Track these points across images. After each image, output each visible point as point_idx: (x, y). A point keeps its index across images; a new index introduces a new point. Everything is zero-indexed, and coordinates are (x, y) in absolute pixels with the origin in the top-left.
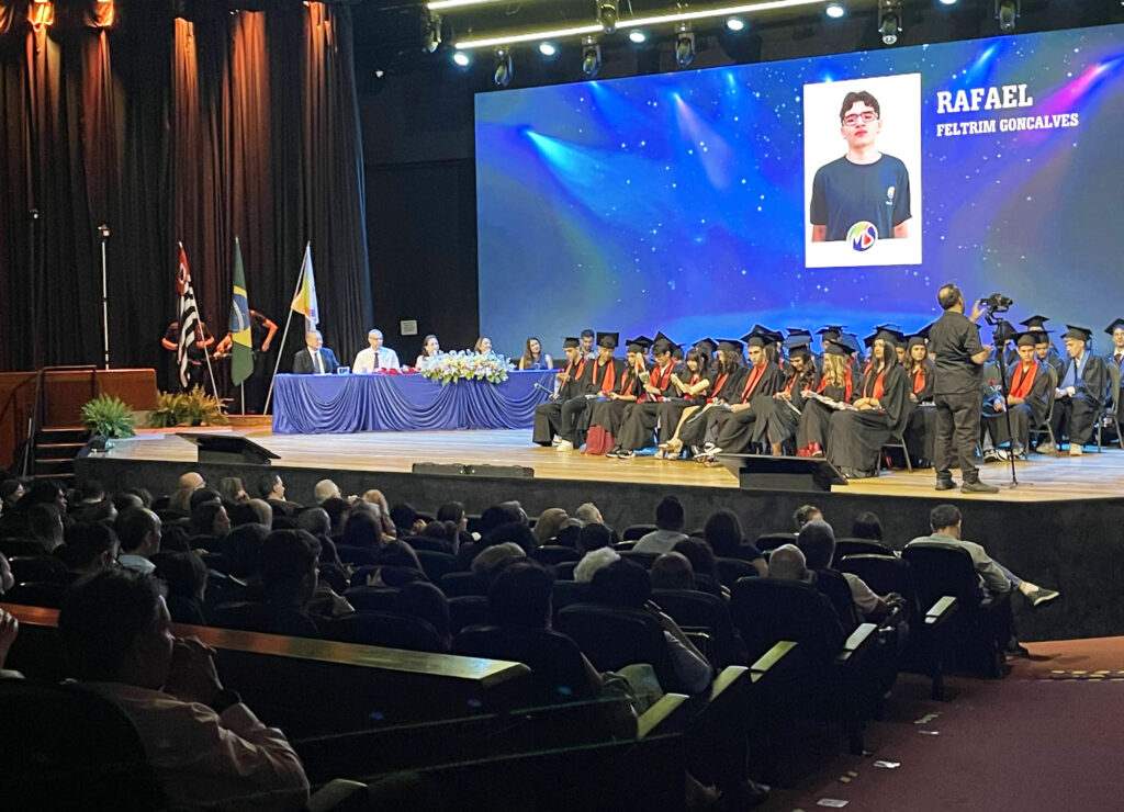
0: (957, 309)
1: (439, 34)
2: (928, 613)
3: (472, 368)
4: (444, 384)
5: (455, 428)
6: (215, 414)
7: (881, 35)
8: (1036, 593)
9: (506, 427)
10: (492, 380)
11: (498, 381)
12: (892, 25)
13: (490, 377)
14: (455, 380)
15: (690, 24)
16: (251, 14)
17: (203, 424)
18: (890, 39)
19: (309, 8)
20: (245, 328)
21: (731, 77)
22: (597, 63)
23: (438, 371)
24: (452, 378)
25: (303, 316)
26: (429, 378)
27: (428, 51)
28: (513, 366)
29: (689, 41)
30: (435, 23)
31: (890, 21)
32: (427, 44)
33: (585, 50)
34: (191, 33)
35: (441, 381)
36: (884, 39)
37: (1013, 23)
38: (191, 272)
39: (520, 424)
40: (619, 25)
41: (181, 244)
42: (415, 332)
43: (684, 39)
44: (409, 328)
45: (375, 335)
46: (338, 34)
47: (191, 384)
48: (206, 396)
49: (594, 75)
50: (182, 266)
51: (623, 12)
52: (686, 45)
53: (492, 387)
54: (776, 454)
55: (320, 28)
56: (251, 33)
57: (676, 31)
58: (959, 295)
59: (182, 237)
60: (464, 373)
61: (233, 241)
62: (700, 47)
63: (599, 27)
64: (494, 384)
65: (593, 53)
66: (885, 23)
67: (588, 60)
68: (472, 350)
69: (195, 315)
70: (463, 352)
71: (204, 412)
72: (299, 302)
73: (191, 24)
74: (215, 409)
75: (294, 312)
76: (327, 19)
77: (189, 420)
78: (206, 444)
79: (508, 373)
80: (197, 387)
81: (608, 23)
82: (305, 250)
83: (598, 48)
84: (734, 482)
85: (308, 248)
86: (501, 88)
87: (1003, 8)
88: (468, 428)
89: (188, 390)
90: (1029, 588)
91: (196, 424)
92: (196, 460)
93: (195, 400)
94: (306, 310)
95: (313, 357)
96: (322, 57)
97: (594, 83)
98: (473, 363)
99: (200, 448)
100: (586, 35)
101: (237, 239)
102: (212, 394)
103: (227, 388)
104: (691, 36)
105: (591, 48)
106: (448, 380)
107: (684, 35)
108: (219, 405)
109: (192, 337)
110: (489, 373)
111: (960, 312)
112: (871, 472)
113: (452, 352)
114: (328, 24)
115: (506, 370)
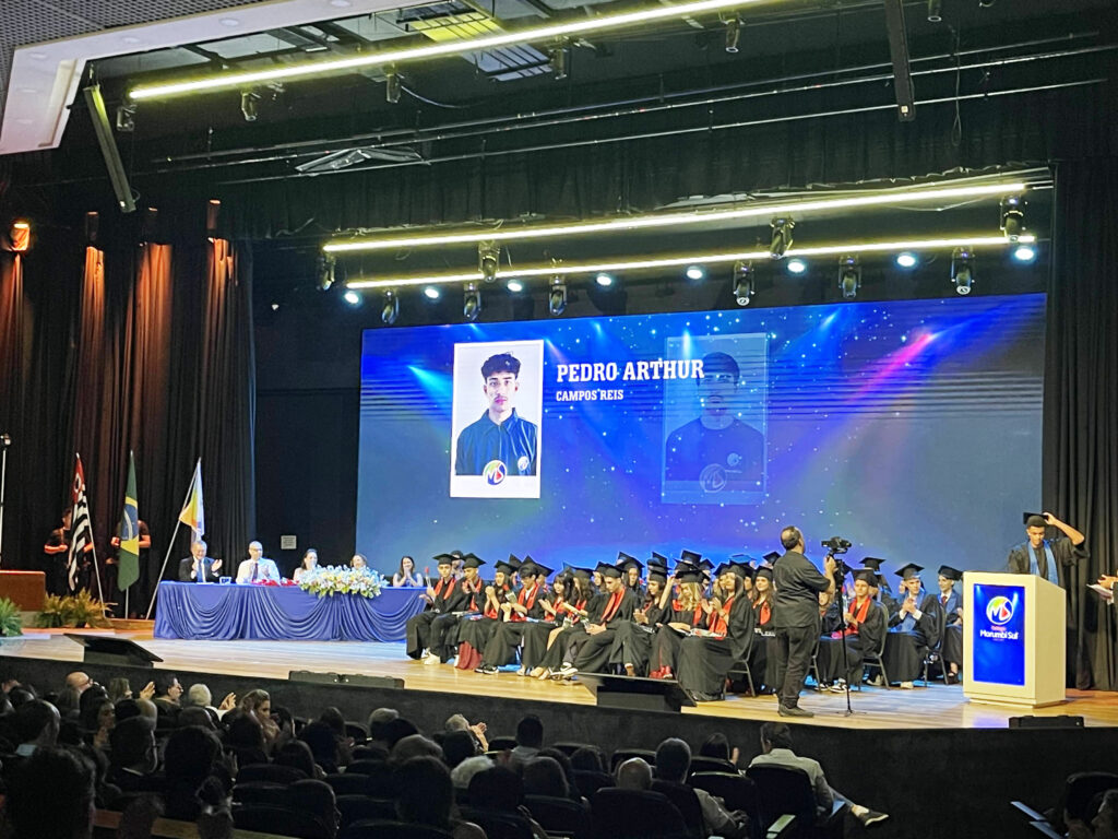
0: (798, 549)
1: (332, 273)
2: (770, 830)
3: (347, 583)
4: (320, 597)
5: (328, 640)
6: (98, 617)
7: (735, 297)
8: (866, 814)
9: (376, 640)
10: (366, 595)
11: (372, 596)
12: (746, 289)
13: (364, 592)
14: (331, 594)
15: (563, 278)
16: (159, 247)
17: (87, 626)
18: (743, 301)
19: (213, 244)
20: (134, 537)
21: (598, 327)
22: (477, 308)
23: (316, 585)
24: (328, 592)
25: (190, 527)
26: (307, 591)
27: (322, 289)
29: (562, 292)
30: (330, 264)
31: (744, 285)
32: (321, 282)
33: (466, 295)
34: (101, 261)
35: (317, 593)
36: (738, 301)
37: (854, 293)
38: (85, 482)
39: (390, 637)
40: (499, 274)
41: (78, 455)
42: (294, 547)
43: (557, 291)
44: (289, 543)
45: (256, 547)
46: (239, 268)
47: (79, 588)
48: (91, 600)
49: (474, 317)
50: (78, 476)
51: (503, 262)
52: (559, 296)
53: (366, 601)
54: (631, 675)
55: (223, 263)
56: (158, 263)
57: (551, 283)
58: (799, 536)
59: (79, 448)
60: (340, 588)
61: (128, 454)
62: (572, 299)
63: (481, 276)
64: (368, 598)
65: (474, 299)
66: (739, 286)
67: (469, 305)
69: (87, 522)
70: (340, 567)
71: (88, 614)
72: (187, 514)
73: (101, 253)
74: (98, 612)
75: (181, 523)
76: (229, 255)
77: (74, 622)
78: (94, 645)
79: (381, 589)
80: (84, 590)
81: (489, 273)
82: (195, 465)
83: (478, 295)
84: (590, 699)
85: (199, 464)
86: (388, 325)
87: (846, 279)
88: (341, 640)
89: (74, 594)
90: (859, 810)
91: (81, 625)
92: (82, 660)
93: (81, 603)
94: (193, 521)
96: (222, 289)
97: (473, 325)
98: (348, 579)
99: (86, 649)
100: (468, 282)
101: (132, 454)
102: (98, 598)
103: (112, 593)
104: (564, 288)
105: (472, 294)
106: (324, 593)
107: (558, 287)
108: (104, 608)
109: (83, 541)
110: (363, 588)
111: (800, 552)
112: (717, 696)
113: (330, 567)
114: (230, 260)
115: (379, 586)
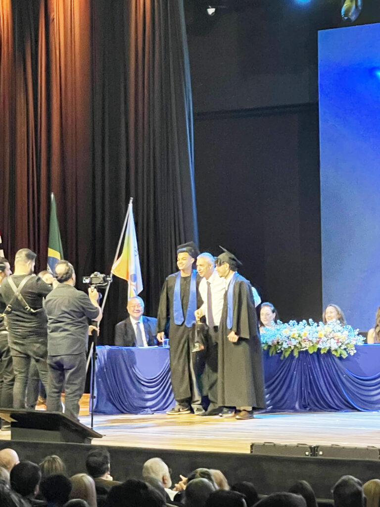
3: (315, 341)
9: (354, 409)
10: (338, 354)
11: (345, 355)
13: (336, 350)
14: (296, 354)
23: (277, 344)
24: (292, 352)
25: (124, 281)
26: (267, 352)
28: (361, 338)
35: (279, 354)
53: (337, 360)
60: (306, 346)
61: (49, 198)
64: (340, 358)
68: (315, 320)
70: (304, 321)
72: (120, 265)
78: (20, 421)
79: (356, 347)
82: (128, 203)
85: (131, 206)
86: (349, 23)
92: (9, 438)
94: (129, 274)
95: (135, 327)
98: (316, 335)
101: (52, 196)
106: (287, 354)
110: (334, 346)
113: (291, 322)
115: (354, 343)
